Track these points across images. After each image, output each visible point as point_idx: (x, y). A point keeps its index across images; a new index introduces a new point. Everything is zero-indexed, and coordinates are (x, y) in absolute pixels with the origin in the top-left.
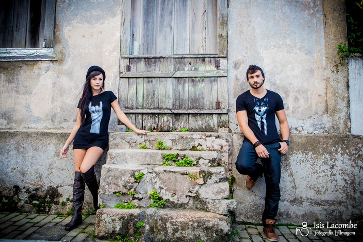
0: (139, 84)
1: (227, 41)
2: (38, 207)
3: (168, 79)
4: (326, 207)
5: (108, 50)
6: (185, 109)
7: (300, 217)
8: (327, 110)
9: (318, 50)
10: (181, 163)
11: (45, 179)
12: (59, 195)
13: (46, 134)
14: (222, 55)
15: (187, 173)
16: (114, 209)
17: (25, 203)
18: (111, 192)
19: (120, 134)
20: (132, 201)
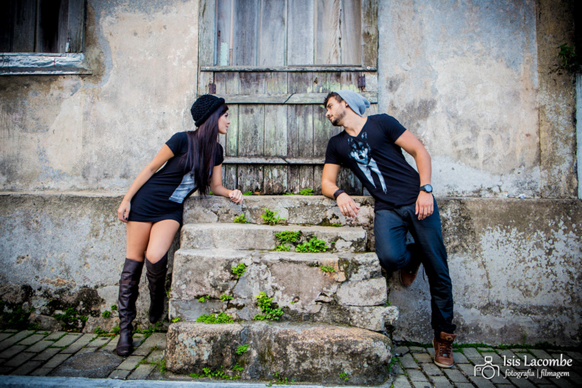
1: (377, 44)
2: (64, 321)
3: (280, 107)
4: (538, 317)
5: (177, 58)
6: (307, 157)
7: (496, 333)
8: (540, 159)
9: (527, 60)
10: (305, 247)
11: (75, 274)
12: (99, 301)
13: (75, 199)
14: (369, 68)
15: (317, 263)
16: (195, 325)
17: (42, 314)
18: (191, 295)
20: (226, 310)
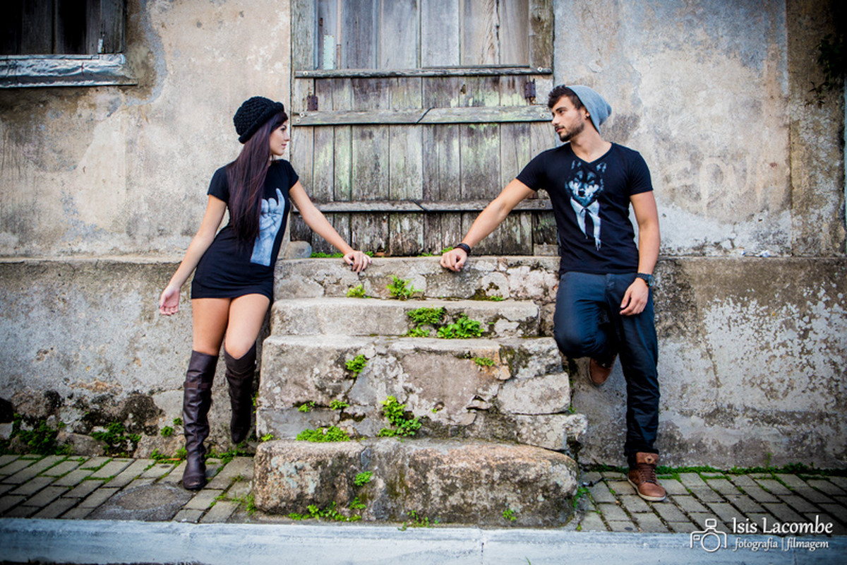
0: (339, 140)
1: (552, 33)
2: (107, 441)
3: (411, 128)
4: (788, 428)
5: (260, 60)
6: (451, 201)
7: (727, 451)
8: (791, 200)
9: (772, 55)
10: (452, 331)
11: (120, 374)
12: (156, 412)
13: (117, 267)
14: (540, 69)
15: (469, 353)
16: (296, 444)
17: (75, 432)
18: (288, 402)
19: (300, 263)
20: (338, 422)
